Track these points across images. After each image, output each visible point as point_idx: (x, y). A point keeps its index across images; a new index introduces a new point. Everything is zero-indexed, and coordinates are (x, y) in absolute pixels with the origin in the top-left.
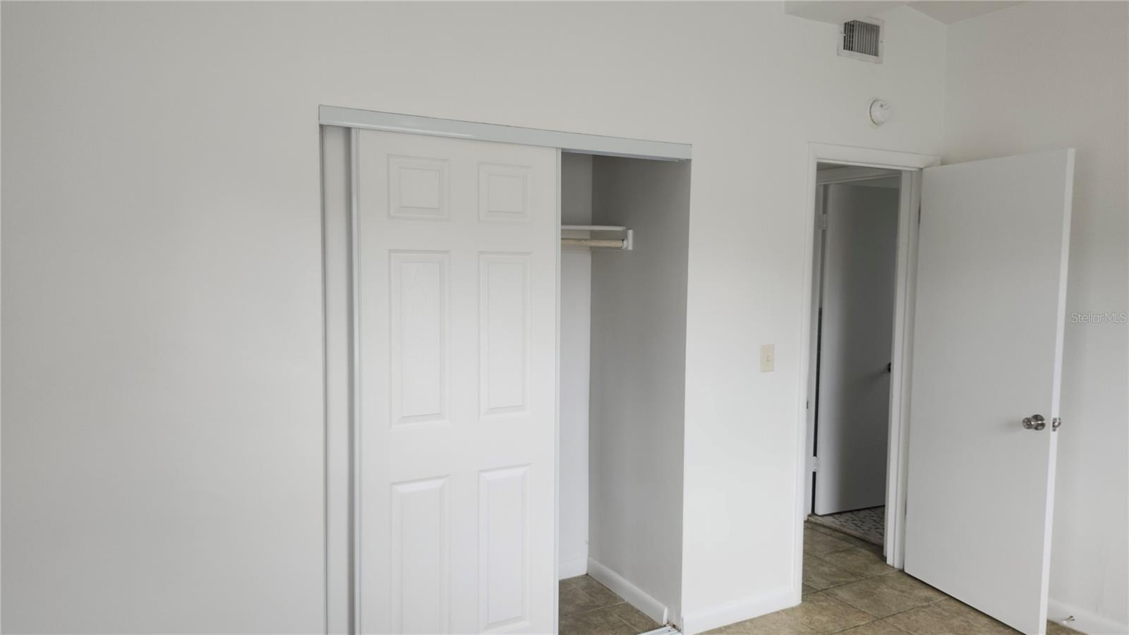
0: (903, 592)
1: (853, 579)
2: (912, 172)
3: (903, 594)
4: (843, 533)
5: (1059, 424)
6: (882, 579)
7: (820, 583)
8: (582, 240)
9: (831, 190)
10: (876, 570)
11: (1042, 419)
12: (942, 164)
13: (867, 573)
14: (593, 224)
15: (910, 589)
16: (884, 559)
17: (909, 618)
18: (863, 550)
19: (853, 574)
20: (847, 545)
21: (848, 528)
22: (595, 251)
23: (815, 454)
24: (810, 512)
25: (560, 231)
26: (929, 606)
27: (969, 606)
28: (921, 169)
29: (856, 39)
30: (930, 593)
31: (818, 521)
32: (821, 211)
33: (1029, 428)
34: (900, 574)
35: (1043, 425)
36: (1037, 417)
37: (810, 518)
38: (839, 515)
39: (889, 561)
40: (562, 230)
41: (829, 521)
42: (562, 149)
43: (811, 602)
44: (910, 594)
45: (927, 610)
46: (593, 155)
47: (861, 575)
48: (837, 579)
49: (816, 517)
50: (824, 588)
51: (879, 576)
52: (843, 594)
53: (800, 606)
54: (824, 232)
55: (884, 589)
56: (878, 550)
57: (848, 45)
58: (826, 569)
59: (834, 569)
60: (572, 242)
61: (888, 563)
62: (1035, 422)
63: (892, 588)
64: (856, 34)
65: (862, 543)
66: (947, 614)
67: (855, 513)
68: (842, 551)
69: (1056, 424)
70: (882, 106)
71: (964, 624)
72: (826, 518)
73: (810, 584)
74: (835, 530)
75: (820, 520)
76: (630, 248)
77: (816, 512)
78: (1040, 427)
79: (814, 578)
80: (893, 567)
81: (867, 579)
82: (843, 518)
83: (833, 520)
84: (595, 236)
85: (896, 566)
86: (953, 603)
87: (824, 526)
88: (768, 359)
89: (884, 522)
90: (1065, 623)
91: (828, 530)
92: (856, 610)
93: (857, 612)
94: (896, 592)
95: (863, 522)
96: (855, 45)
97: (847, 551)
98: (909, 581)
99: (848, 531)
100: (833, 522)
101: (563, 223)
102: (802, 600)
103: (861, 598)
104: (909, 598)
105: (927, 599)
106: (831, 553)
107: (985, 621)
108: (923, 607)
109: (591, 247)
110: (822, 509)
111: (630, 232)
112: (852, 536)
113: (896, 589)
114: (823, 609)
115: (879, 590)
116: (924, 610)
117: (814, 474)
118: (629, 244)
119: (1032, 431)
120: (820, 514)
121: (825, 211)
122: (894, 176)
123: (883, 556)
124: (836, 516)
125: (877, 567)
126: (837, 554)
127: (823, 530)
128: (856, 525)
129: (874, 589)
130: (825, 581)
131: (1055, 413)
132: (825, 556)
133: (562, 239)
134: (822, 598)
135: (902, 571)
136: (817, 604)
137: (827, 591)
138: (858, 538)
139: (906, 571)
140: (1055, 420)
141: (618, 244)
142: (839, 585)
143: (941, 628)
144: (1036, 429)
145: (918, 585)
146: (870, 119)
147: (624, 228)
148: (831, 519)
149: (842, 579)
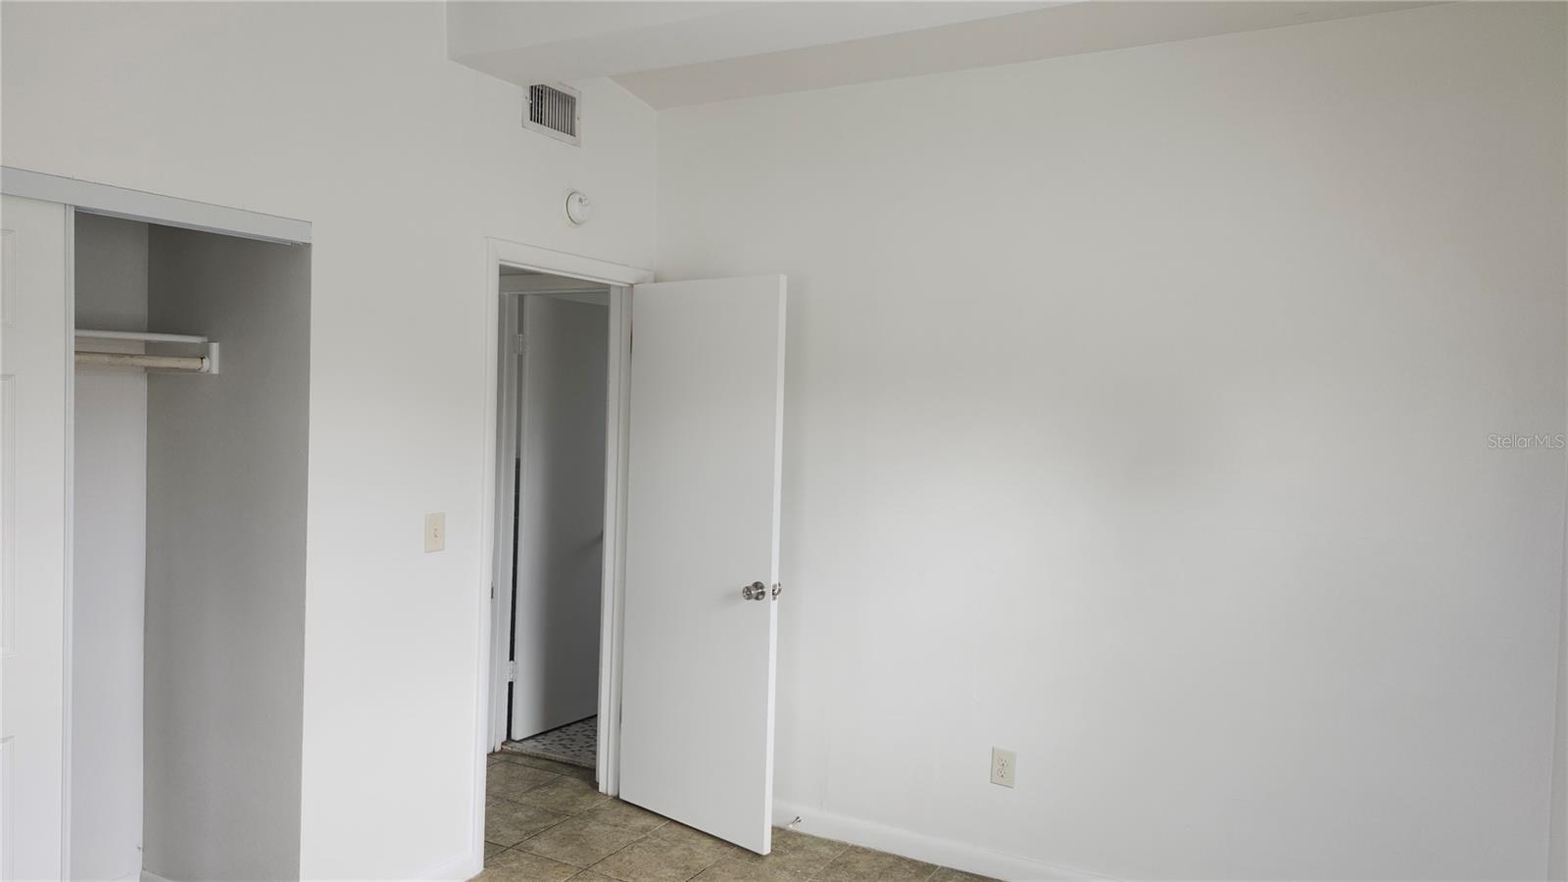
0: (616, 826)
1: (556, 822)
2: (621, 287)
3: (617, 829)
4: (547, 760)
5: (780, 590)
6: (593, 814)
7: (511, 835)
8: (123, 355)
9: (528, 302)
10: (586, 803)
11: (762, 587)
12: (656, 281)
13: (575, 810)
14: (150, 330)
15: (625, 821)
16: (595, 785)
17: (621, 860)
18: (571, 780)
19: (554, 815)
20: (550, 776)
21: (554, 752)
22: (151, 373)
23: (512, 658)
24: (504, 738)
25: (73, 340)
26: (646, 838)
27: (691, 828)
28: (632, 285)
29: (546, 109)
30: (649, 821)
31: (514, 750)
32: (517, 331)
33: (748, 599)
34: (614, 804)
35: (763, 593)
36: (757, 585)
37: (504, 747)
38: (543, 737)
39: (602, 788)
40: (76, 337)
41: (529, 747)
42: (76, 207)
43: (497, 866)
44: (625, 826)
45: (642, 844)
46: (151, 225)
47: (565, 813)
48: (534, 826)
49: (513, 744)
50: (515, 842)
51: (588, 811)
52: (541, 846)
53: (481, 876)
54: (520, 358)
55: (594, 826)
56: (589, 774)
57: (537, 116)
58: (520, 815)
59: (531, 813)
60: (106, 359)
61: (600, 790)
62: (756, 591)
63: (603, 824)
64: (546, 103)
65: (571, 769)
66: (666, 844)
67: (564, 729)
68: (544, 785)
69: (776, 591)
70: (581, 200)
71: (685, 852)
72: (525, 743)
73: (498, 840)
74: (538, 758)
75: (518, 747)
76: (215, 371)
77: (513, 737)
78: (760, 597)
79: (504, 831)
80: (607, 795)
81: (572, 817)
82: (547, 740)
83: (535, 744)
84: (152, 349)
85: (610, 793)
86: (674, 827)
87: (523, 755)
88: (435, 533)
89: (596, 735)
90: (791, 826)
91: (527, 759)
92: (556, 864)
93: (559, 866)
94: (608, 828)
95: (573, 740)
96: (545, 117)
97: (552, 784)
98: (625, 809)
99: (553, 756)
100: (535, 746)
101: (78, 326)
102: (485, 867)
103: (563, 846)
104: (623, 832)
105: (645, 830)
106: (530, 791)
107: (708, 842)
108: (639, 841)
109: (147, 369)
110: (519, 733)
111: (215, 347)
112: (558, 762)
113: (608, 824)
114: (513, 872)
115: (587, 829)
116: (639, 844)
117: (511, 685)
118: (212, 364)
119: (753, 601)
120: (517, 739)
121: (521, 330)
122: (603, 290)
123: (595, 781)
124: (539, 738)
125: (586, 798)
126: (537, 790)
127: (520, 760)
128: (564, 746)
129: (581, 829)
130: (517, 832)
131: (775, 580)
132: (521, 797)
133: (76, 352)
134: (513, 857)
135: (617, 798)
136: (505, 866)
137: (517, 847)
138: (566, 764)
139: (621, 797)
140: (775, 586)
141: (194, 364)
142: (535, 835)
143: (659, 864)
144: (757, 598)
145: (634, 812)
146: (567, 216)
147: (205, 339)
148: (532, 743)
149: (543, 825)
